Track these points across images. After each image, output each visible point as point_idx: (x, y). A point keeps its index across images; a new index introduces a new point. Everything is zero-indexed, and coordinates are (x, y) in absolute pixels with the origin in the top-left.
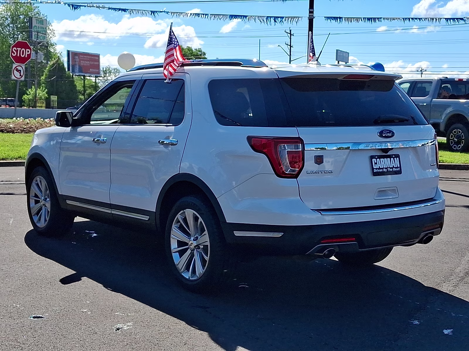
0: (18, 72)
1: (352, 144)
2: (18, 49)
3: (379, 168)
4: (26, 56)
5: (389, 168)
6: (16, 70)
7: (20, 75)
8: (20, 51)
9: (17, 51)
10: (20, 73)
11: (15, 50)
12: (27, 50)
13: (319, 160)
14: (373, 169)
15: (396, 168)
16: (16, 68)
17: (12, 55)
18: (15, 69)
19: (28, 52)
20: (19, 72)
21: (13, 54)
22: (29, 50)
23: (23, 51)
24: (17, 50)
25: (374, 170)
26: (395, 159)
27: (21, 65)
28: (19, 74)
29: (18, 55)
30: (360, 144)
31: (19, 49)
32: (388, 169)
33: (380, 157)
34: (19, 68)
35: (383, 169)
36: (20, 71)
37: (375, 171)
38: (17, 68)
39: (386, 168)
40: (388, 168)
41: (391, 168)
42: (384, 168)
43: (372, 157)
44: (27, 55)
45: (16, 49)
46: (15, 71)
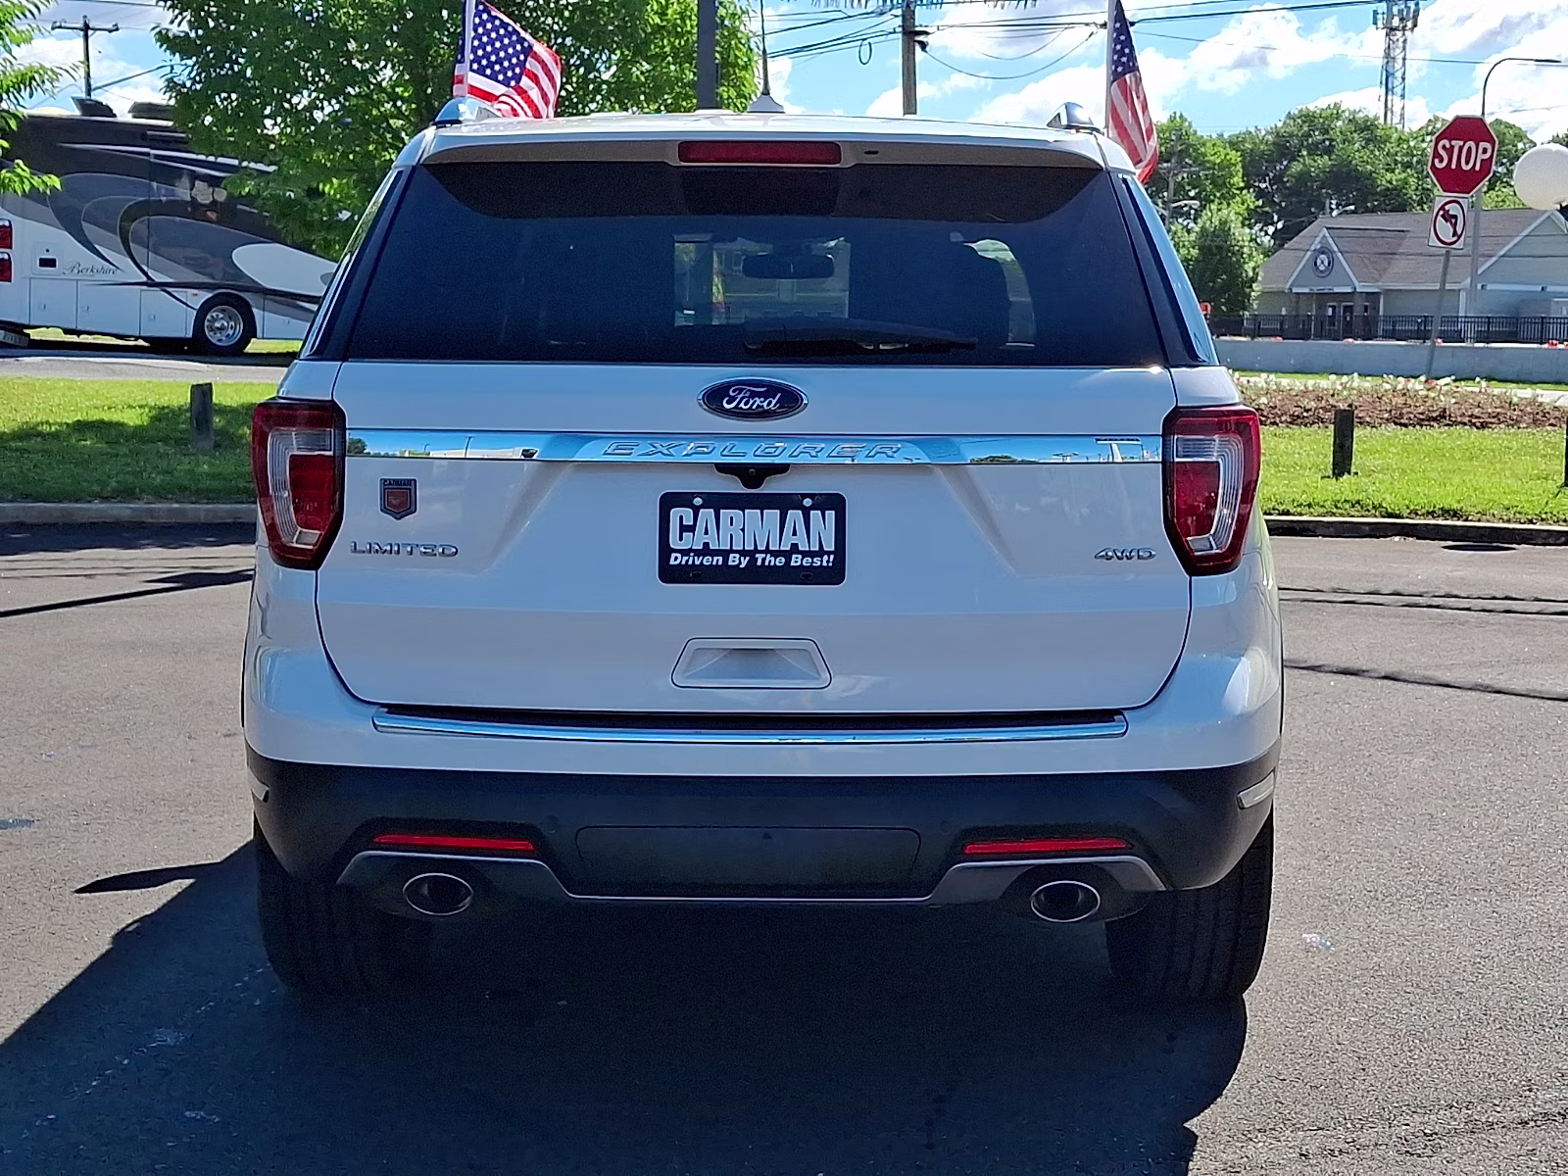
0: (1449, 224)
1: (549, 436)
2: (1453, 142)
3: (706, 550)
4: (1477, 168)
5: (767, 551)
6: (1443, 216)
7: (1455, 233)
8: (1461, 149)
9: (1450, 151)
10: (1455, 226)
11: (1444, 147)
12: (1482, 145)
13: (399, 498)
14: (665, 550)
15: (804, 554)
16: (1444, 210)
17: (1435, 167)
18: (1441, 213)
19: (1485, 151)
20: (1451, 223)
21: (1436, 161)
22: (1488, 146)
23: (1470, 148)
24: (1452, 147)
25: (673, 555)
26: (815, 514)
27: (1460, 200)
28: (1452, 230)
29: (1453, 166)
30: (583, 437)
31: (1457, 144)
32: (759, 557)
33: (718, 502)
34: (1453, 209)
35: (725, 554)
36: (1455, 217)
37: (675, 560)
38: (1447, 208)
39: (743, 553)
40: (761, 552)
41: (776, 554)
42: (732, 551)
43: (669, 501)
44: (1482, 160)
45: (1448, 146)
46: (1439, 218)
